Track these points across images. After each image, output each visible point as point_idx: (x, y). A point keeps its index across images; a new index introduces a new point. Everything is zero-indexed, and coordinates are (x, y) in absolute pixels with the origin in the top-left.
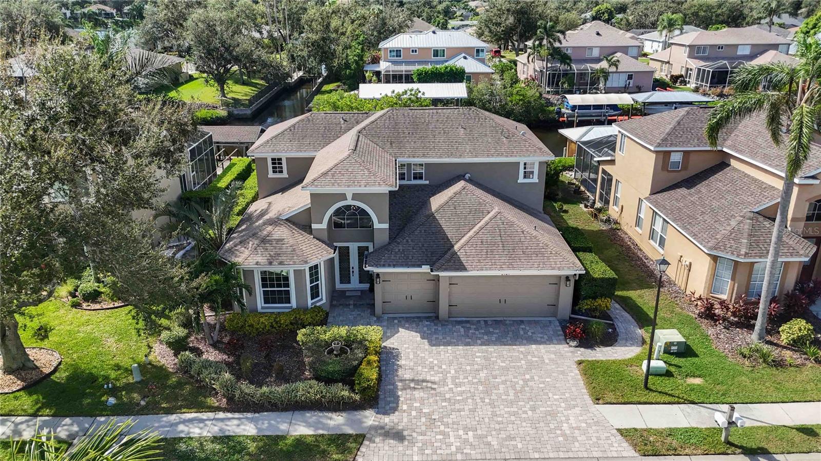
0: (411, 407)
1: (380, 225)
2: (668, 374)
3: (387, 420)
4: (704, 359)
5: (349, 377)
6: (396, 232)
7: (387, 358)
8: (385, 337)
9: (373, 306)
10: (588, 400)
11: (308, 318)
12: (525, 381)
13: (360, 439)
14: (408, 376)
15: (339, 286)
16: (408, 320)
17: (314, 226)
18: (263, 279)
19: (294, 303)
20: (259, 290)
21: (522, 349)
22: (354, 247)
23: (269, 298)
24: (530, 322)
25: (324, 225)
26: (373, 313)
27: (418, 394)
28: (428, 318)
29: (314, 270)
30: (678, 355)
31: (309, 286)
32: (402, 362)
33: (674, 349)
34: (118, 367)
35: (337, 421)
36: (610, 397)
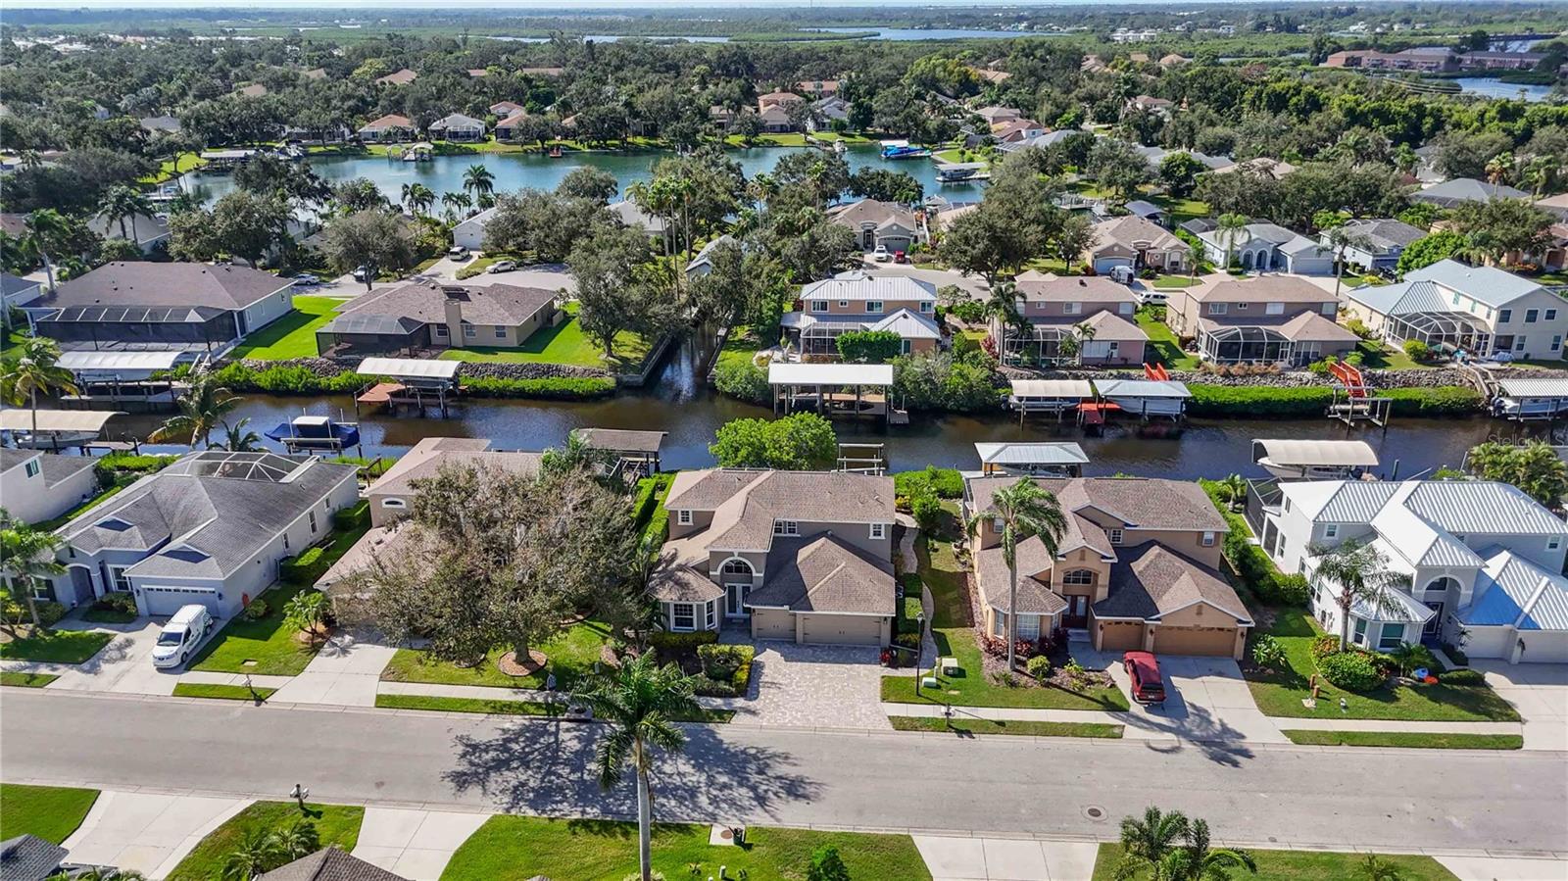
0: (766, 698)
1: (758, 575)
2: (938, 687)
3: (752, 704)
4: (969, 679)
5: (729, 677)
6: (769, 579)
7: (755, 669)
8: (756, 654)
9: (750, 631)
10: (879, 699)
11: (705, 638)
12: (843, 687)
13: (733, 712)
14: (767, 680)
15: (728, 614)
16: (775, 642)
17: (711, 573)
18: (676, 610)
19: (695, 627)
20: (672, 617)
21: (848, 666)
22: (739, 586)
23: (678, 622)
24: (860, 649)
25: (718, 573)
26: (750, 637)
27: (772, 691)
28: (788, 642)
29: (710, 605)
30: (952, 676)
31: (706, 615)
32: (765, 671)
33: (950, 671)
34: (581, 664)
35: (718, 702)
36: (892, 698)
